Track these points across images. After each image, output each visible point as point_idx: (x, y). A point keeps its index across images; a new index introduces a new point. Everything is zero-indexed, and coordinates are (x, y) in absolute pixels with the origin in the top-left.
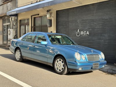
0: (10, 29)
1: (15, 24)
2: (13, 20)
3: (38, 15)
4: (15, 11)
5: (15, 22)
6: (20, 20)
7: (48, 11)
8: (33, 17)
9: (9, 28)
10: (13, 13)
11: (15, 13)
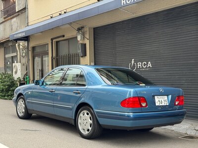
0: (17, 62)
1: (24, 54)
2: (21, 47)
3: (64, 36)
4: (23, 32)
5: (24, 51)
6: (33, 47)
7: (79, 29)
8: (54, 40)
9: (15, 62)
10: (20, 35)
11: (23, 35)
